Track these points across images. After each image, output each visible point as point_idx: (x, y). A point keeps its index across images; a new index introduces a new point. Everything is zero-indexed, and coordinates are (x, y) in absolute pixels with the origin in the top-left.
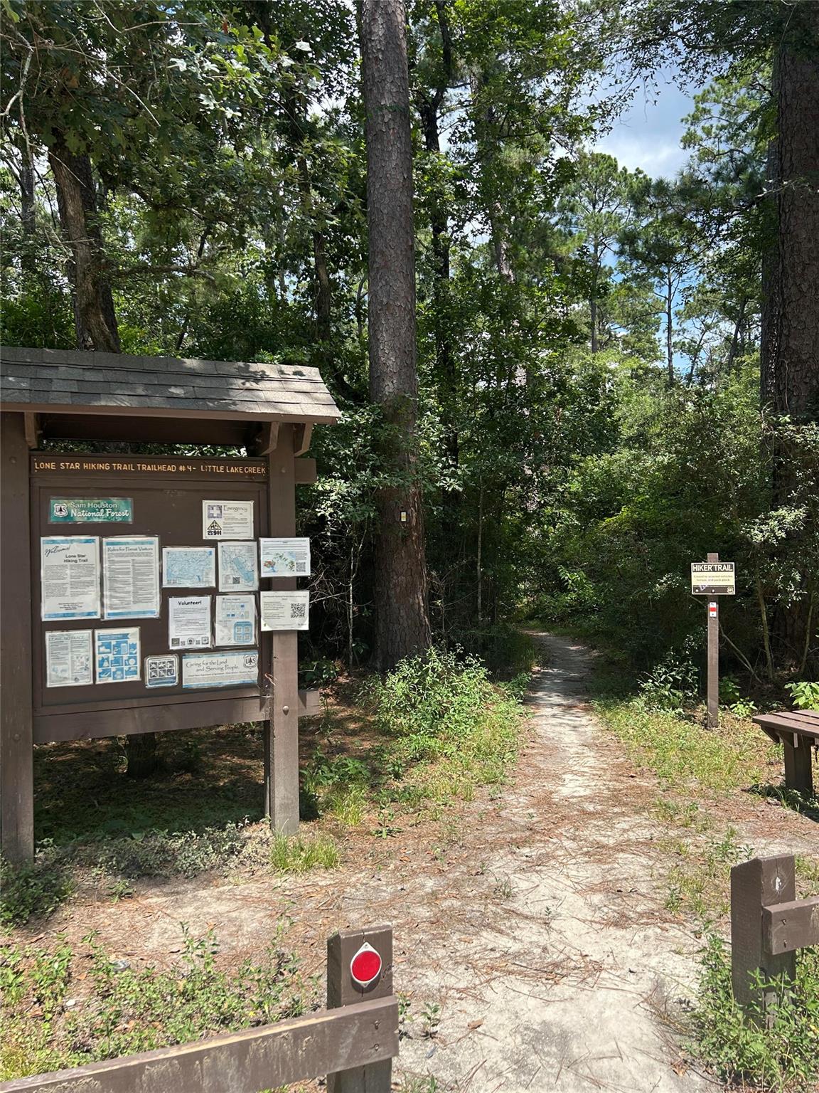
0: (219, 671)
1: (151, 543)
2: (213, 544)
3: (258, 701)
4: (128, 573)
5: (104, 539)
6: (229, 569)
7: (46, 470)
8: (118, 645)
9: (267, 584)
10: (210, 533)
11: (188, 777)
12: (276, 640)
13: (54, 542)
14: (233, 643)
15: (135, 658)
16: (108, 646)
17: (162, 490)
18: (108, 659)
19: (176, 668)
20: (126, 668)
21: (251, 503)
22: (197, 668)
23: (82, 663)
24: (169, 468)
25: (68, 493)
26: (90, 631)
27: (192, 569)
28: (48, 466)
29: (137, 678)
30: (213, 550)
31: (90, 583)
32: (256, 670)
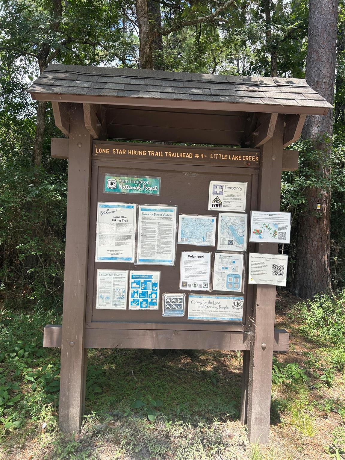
0: (214, 309)
1: (171, 211)
2: (215, 214)
3: (242, 335)
4: (155, 231)
5: (140, 206)
6: (226, 233)
7: (103, 154)
8: (145, 283)
9: (254, 247)
10: (213, 205)
11: (189, 360)
12: (259, 291)
13: (106, 206)
14: (225, 289)
15: (156, 293)
16: (138, 283)
17: (181, 172)
18: (137, 292)
19: (183, 304)
20: (149, 300)
21: (245, 184)
22: (198, 305)
23: (120, 294)
24: (188, 156)
25: (117, 171)
26: (127, 271)
27: (199, 231)
28: (104, 151)
29: (156, 308)
30: (215, 218)
31: (129, 237)
32: (241, 312)
